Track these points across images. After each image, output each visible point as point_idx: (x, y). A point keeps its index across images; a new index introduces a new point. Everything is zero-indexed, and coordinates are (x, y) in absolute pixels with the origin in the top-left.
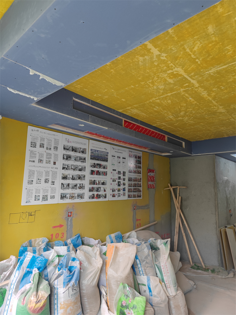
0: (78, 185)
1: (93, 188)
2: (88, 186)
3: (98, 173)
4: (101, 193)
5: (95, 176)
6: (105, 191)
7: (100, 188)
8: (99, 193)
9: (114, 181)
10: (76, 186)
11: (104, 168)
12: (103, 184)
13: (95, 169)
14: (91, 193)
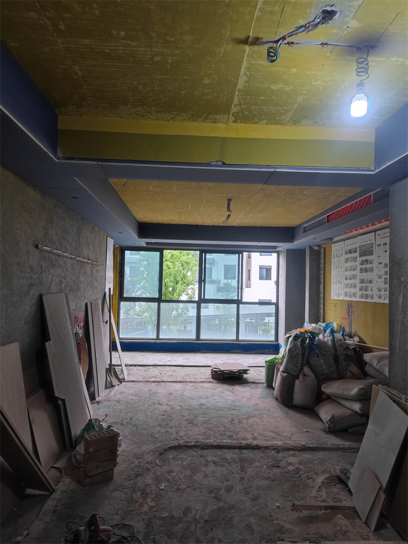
0: (353, 285)
1: (362, 287)
2: (359, 285)
3: (366, 270)
4: (369, 293)
5: (364, 274)
6: (372, 290)
7: (368, 286)
8: (368, 293)
9: (380, 277)
10: (352, 285)
11: (371, 263)
12: (370, 282)
13: (364, 266)
14: (361, 293)
